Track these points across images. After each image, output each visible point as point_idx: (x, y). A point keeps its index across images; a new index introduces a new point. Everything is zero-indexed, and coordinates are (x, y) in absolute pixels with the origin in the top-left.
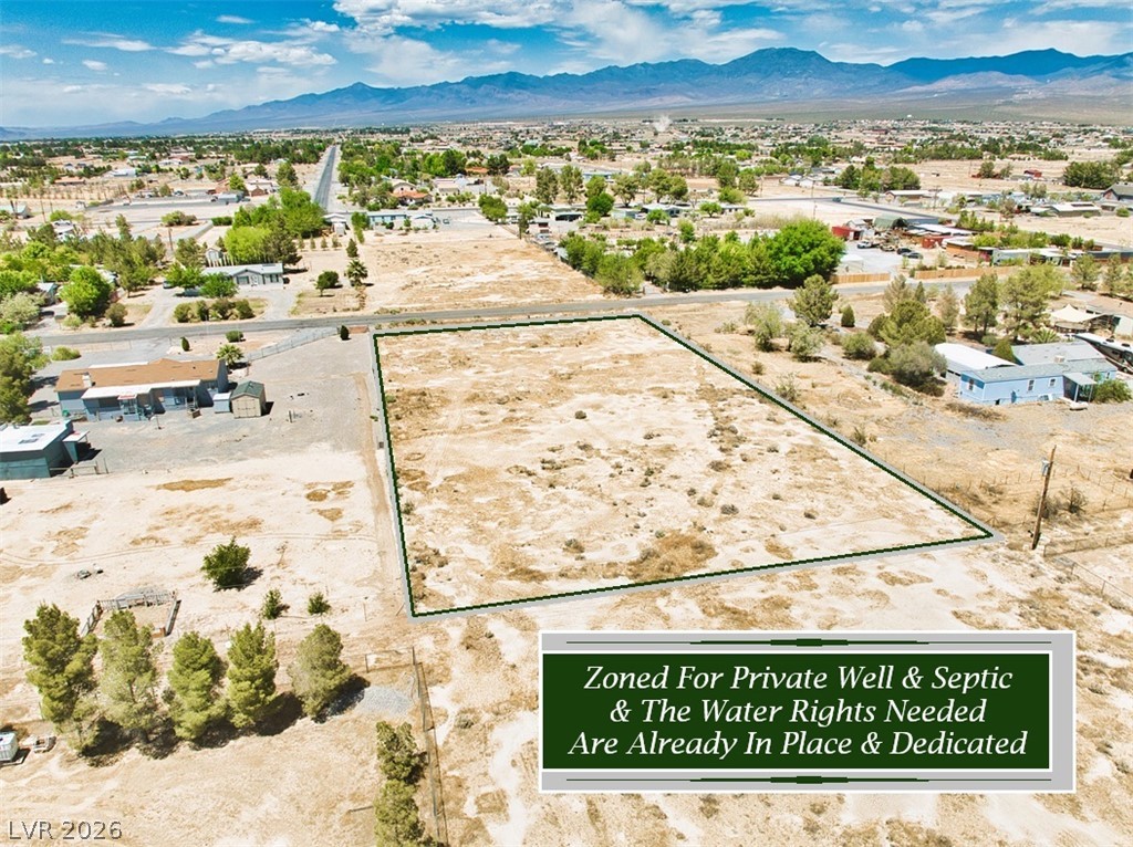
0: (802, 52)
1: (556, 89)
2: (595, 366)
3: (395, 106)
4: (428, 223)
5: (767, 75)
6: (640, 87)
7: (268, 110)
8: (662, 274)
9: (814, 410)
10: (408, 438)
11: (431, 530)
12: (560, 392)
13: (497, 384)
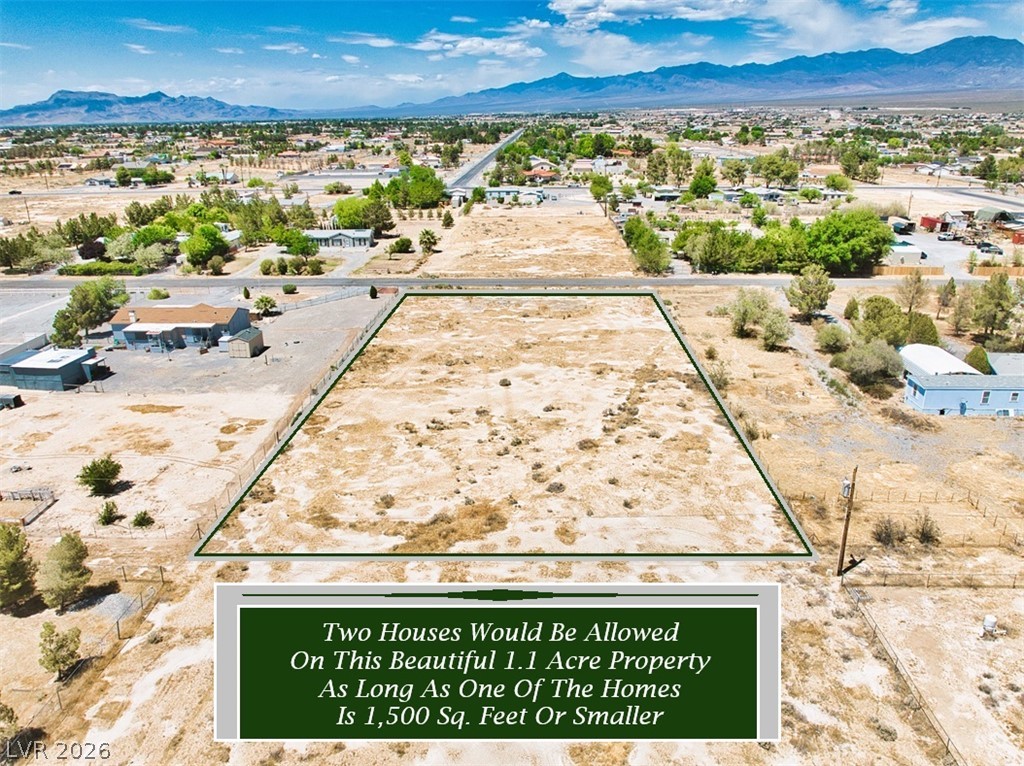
0: (1003, 40)
1: (743, 78)
2: (562, 338)
3: (592, 94)
4: (534, 199)
5: (961, 64)
6: (826, 76)
7: (484, 96)
8: (696, 255)
9: (733, 400)
10: (344, 388)
11: (286, 471)
12: (509, 360)
13: (462, 347)
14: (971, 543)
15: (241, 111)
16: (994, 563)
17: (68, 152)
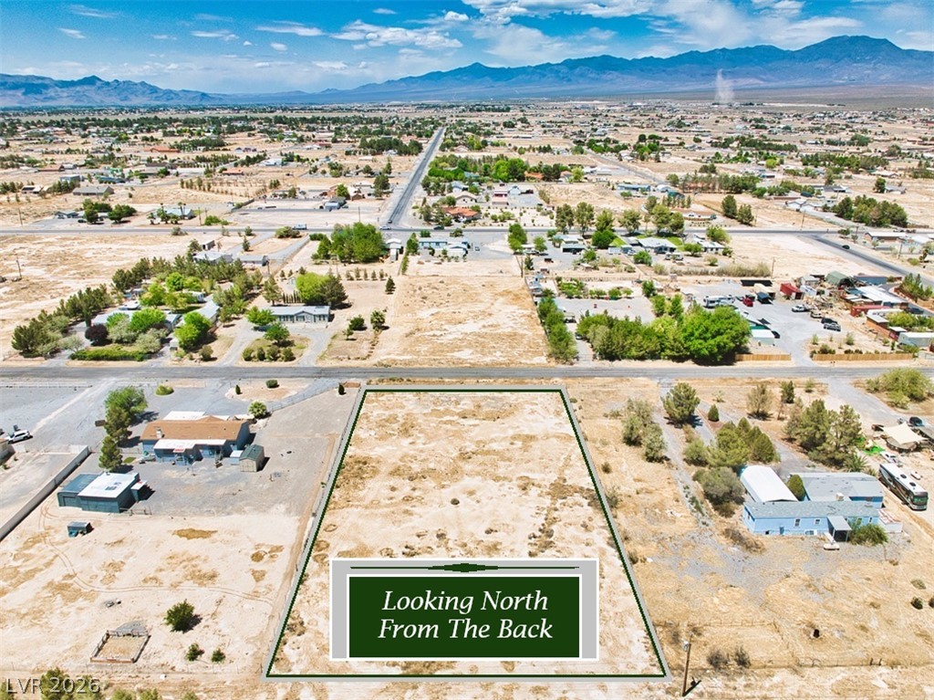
1: (642, 70)
2: (494, 446)
4: (460, 253)
5: (838, 60)
7: (403, 84)
8: (596, 345)
9: (622, 520)
10: (334, 508)
11: (308, 602)
12: (455, 473)
13: (418, 458)
14: (770, 664)
15: (173, 95)
16: (783, 683)
17: (23, 162)
